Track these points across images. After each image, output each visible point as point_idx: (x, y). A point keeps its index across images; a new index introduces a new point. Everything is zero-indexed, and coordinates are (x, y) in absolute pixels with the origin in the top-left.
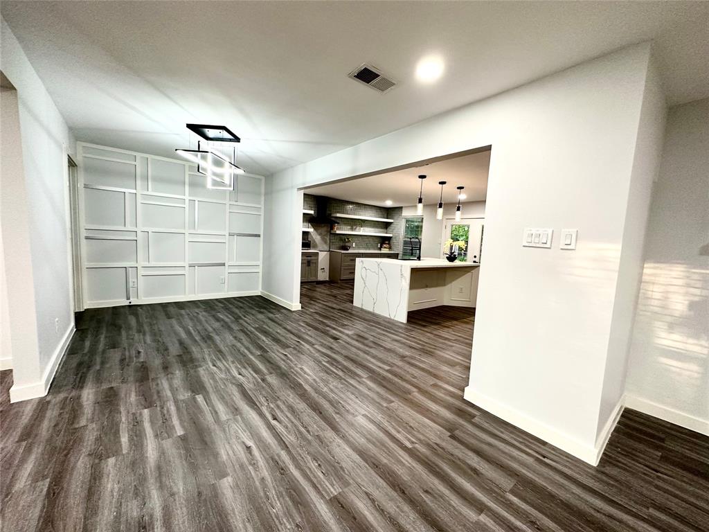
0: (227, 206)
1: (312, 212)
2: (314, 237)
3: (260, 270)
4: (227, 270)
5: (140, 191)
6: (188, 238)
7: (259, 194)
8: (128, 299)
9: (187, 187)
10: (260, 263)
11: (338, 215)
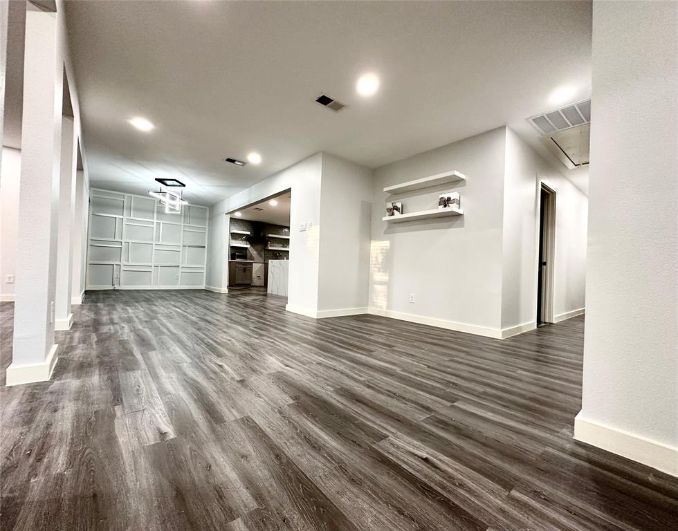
0: (182, 227)
1: (249, 233)
2: (251, 252)
3: (205, 272)
4: (181, 270)
5: (125, 217)
6: (155, 247)
7: (205, 219)
8: (113, 285)
9: (155, 215)
10: (205, 267)
11: (270, 235)
